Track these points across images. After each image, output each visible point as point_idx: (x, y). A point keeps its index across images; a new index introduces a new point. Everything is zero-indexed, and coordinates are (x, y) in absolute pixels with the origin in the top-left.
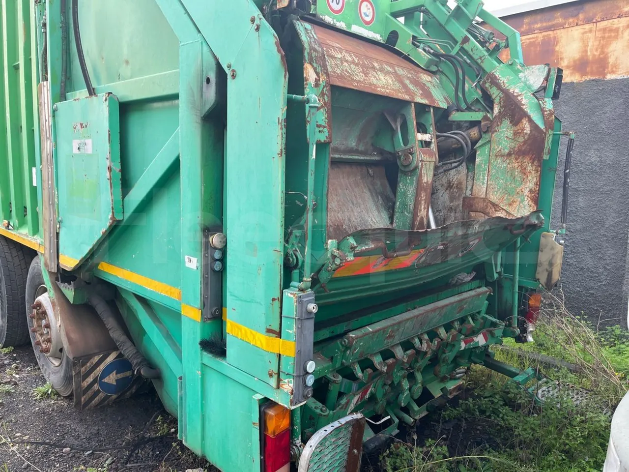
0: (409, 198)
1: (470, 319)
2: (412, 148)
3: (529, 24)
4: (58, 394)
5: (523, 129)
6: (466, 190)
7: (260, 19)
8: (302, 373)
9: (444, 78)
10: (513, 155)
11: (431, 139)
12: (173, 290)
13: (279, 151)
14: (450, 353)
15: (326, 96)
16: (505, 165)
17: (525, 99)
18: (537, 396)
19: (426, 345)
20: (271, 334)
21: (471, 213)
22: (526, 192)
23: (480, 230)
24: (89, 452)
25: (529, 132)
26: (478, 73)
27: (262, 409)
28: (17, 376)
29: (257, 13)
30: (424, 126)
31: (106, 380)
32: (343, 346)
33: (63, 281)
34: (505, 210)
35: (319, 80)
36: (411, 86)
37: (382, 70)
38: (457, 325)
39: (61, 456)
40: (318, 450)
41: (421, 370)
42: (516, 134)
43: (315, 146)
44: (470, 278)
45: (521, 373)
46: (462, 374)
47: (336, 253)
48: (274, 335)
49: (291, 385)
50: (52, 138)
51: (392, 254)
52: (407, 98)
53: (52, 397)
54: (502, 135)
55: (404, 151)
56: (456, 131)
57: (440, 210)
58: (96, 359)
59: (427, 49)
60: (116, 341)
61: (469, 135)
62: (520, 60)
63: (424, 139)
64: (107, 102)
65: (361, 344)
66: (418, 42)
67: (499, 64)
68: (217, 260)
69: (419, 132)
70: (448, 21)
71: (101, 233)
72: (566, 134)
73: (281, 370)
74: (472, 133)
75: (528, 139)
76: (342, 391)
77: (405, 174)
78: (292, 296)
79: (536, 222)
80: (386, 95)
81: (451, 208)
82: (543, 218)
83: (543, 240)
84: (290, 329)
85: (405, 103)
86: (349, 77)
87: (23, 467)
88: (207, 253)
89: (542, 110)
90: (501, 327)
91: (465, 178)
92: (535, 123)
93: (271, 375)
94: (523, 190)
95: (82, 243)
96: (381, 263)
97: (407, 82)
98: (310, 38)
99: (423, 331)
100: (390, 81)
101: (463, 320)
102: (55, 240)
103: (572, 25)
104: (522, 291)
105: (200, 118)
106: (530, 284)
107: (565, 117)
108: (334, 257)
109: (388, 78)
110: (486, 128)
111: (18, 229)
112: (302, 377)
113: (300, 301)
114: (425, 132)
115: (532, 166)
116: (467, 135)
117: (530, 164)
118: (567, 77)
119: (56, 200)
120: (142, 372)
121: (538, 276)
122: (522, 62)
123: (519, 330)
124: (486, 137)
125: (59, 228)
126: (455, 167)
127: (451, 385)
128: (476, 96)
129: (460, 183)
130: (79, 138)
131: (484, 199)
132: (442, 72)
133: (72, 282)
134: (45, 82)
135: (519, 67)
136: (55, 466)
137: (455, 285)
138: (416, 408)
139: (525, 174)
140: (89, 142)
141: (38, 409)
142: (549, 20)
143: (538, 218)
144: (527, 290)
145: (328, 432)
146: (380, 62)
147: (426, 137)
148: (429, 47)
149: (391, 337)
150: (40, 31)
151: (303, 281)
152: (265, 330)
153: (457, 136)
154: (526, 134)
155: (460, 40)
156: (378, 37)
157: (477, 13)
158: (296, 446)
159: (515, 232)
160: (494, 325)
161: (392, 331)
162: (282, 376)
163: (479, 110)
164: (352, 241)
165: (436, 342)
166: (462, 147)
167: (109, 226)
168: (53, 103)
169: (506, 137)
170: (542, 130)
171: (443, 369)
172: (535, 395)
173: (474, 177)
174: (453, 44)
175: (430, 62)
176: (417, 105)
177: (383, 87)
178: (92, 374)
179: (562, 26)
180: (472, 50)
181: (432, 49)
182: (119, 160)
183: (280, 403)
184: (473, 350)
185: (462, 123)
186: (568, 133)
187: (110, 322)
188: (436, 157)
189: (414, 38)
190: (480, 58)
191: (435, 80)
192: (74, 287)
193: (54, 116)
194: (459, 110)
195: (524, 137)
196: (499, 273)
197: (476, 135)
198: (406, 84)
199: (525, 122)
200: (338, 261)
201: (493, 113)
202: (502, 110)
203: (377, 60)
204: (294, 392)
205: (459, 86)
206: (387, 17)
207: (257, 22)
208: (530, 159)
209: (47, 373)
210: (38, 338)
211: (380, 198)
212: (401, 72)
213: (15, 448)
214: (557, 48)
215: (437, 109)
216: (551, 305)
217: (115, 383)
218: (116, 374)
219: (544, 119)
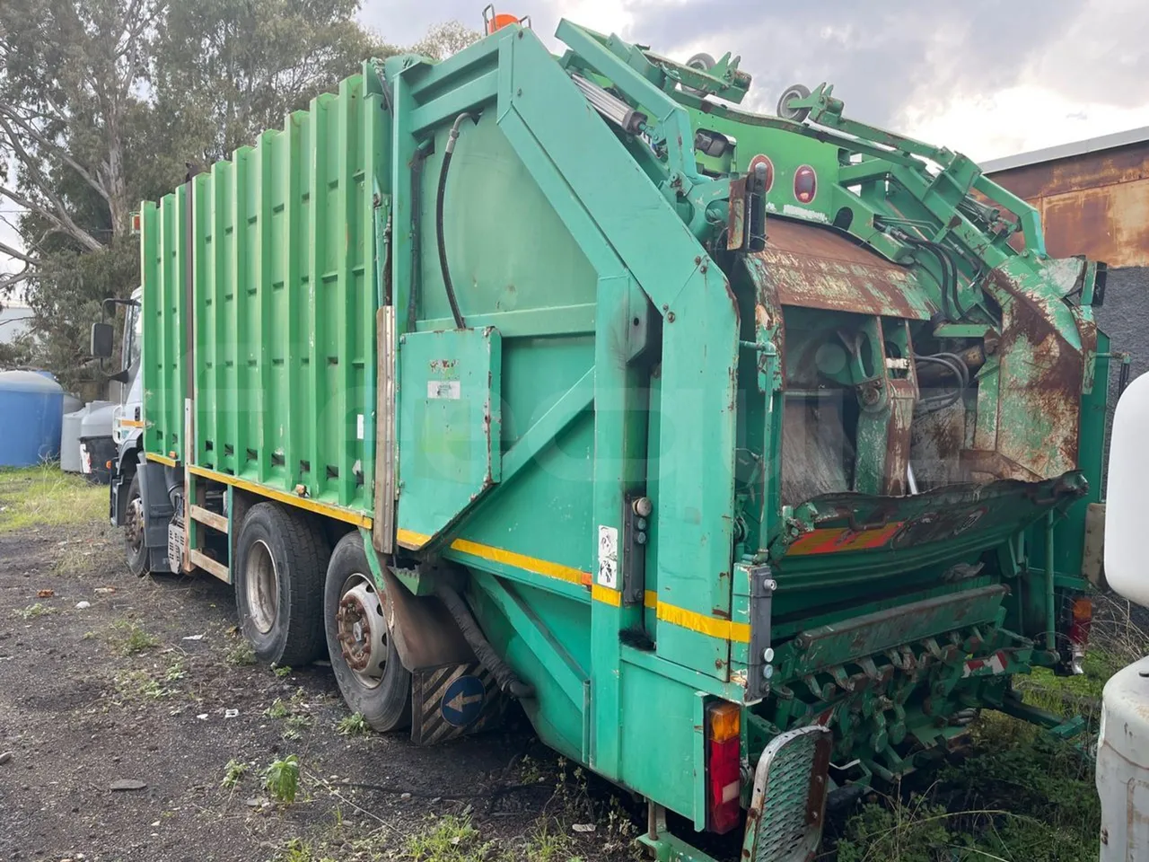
0: (876, 452)
1: (977, 632)
2: (879, 380)
3: (1063, 177)
4: (371, 728)
5: (1049, 350)
6: (965, 438)
7: (708, 261)
8: (759, 662)
9: (924, 274)
10: (1036, 389)
11: (907, 366)
12: (571, 571)
13: (730, 404)
14: (947, 681)
15: (779, 339)
16: (1024, 403)
17: (1050, 306)
18: (1087, 754)
19: (909, 660)
20: (719, 616)
21: (974, 474)
22: (1059, 443)
23: (983, 497)
24: (436, 800)
25: (1058, 355)
26: (976, 268)
27: (707, 709)
28: (307, 706)
29: (702, 253)
30: (897, 346)
31: (450, 704)
32: (795, 647)
33: (399, 566)
34: (1026, 469)
35: (772, 322)
36: (875, 292)
37: (832, 273)
38: (956, 638)
39: (401, 803)
40: (776, 763)
41: (904, 701)
42: (1037, 357)
43: (772, 398)
44: (975, 572)
45: (1065, 721)
46: (968, 719)
47: (793, 522)
48: (723, 618)
49: (745, 677)
50: (396, 377)
51: (861, 526)
52: (870, 309)
53: (364, 732)
54: (1018, 358)
55: (867, 384)
56: (944, 354)
57: (926, 470)
58: (441, 673)
59: (897, 233)
60: (475, 646)
61: (965, 358)
62: (1041, 249)
63: (897, 366)
64: (489, 337)
65: (820, 648)
66: (882, 223)
67: (1009, 255)
68: (642, 531)
69: (888, 356)
70: (928, 195)
71: (470, 500)
72: (1118, 357)
73: (731, 659)
74: (971, 356)
75: (1058, 363)
76: (793, 714)
77: (871, 416)
78: (746, 570)
79: (1075, 487)
80: (839, 309)
81: (943, 466)
82: (1086, 481)
83: (1090, 515)
84: (743, 610)
85: (866, 318)
86: (789, 288)
87: (354, 813)
88: (629, 522)
89: (1077, 323)
90: (1028, 647)
91: (963, 421)
92: (1065, 341)
93: (719, 666)
94: (1054, 439)
95: (435, 514)
96: (846, 539)
97: (869, 286)
98: (761, 275)
99: (905, 641)
100: (845, 288)
101: (965, 633)
102: (392, 510)
103: (1132, 178)
104: (1061, 593)
105: (624, 363)
106: (1073, 583)
107: (1129, 320)
108: (790, 527)
109: (841, 283)
110: (994, 348)
111: (318, 497)
112: (757, 668)
113: (755, 575)
114: (898, 356)
115: (1065, 404)
116: (962, 358)
117: (1062, 402)
118: (1129, 258)
119: (397, 457)
120: (511, 688)
121: (1084, 570)
122: (1044, 252)
123: (1058, 654)
124: (992, 362)
125: (398, 495)
126: (946, 406)
127: (951, 734)
128: (976, 301)
129: (955, 429)
130: (440, 380)
131: (993, 453)
132: (922, 266)
133: (416, 566)
134: (389, 308)
135: (1038, 260)
136: (396, 815)
137: (951, 581)
138: (897, 759)
139: (1055, 416)
140: (456, 385)
141: (349, 746)
142: (1095, 171)
143: (1078, 481)
144: (1070, 592)
145: (789, 739)
146: (828, 261)
147: (901, 363)
148: (900, 230)
149: (859, 643)
150: (381, 241)
151: (757, 553)
152: (711, 611)
153: (946, 361)
154: (1054, 357)
155: (947, 222)
156: (821, 217)
157: (972, 184)
158: (743, 768)
159: (1039, 501)
160: (1017, 644)
161: (861, 635)
162: (733, 666)
163: (981, 322)
164: (812, 508)
165: (924, 658)
166: (955, 375)
167: (483, 491)
168: (400, 335)
169: (1024, 361)
170: (1079, 352)
171: (937, 705)
172: (1085, 752)
173: (976, 420)
174: (935, 227)
175: (902, 252)
176: (886, 319)
177: (835, 298)
178: (435, 695)
179: (1116, 180)
180: (966, 235)
181: (904, 233)
182: (499, 408)
183: (730, 700)
184: (984, 680)
185: (955, 340)
186: (1120, 355)
187: (465, 621)
188: (915, 391)
189: (877, 217)
190: (980, 247)
191: (911, 277)
192: (419, 571)
193: (399, 350)
194: (949, 321)
195: (1051, 361)
196: (1022, 565)
197: (977, 358)
198: (867, 289)
199: (1051, 339)
200: (795, 532)
201: (1001, 326)
202: (1015, 322)
203: (825, 259)
204: (749, 684)
205: (948, 285)
206: (834, 189)
207: (704, 263)
208: (1062, 394)
209: (356, 699)
210: (346, 649)
211: (832, 452)
212: (859, 271)
213: (336, 792)
214: (1110, 214)
215: (915, 323)
216: (1108, 616)
217: (461, 710)
218: (464, 696)
219: (1080, 336)
